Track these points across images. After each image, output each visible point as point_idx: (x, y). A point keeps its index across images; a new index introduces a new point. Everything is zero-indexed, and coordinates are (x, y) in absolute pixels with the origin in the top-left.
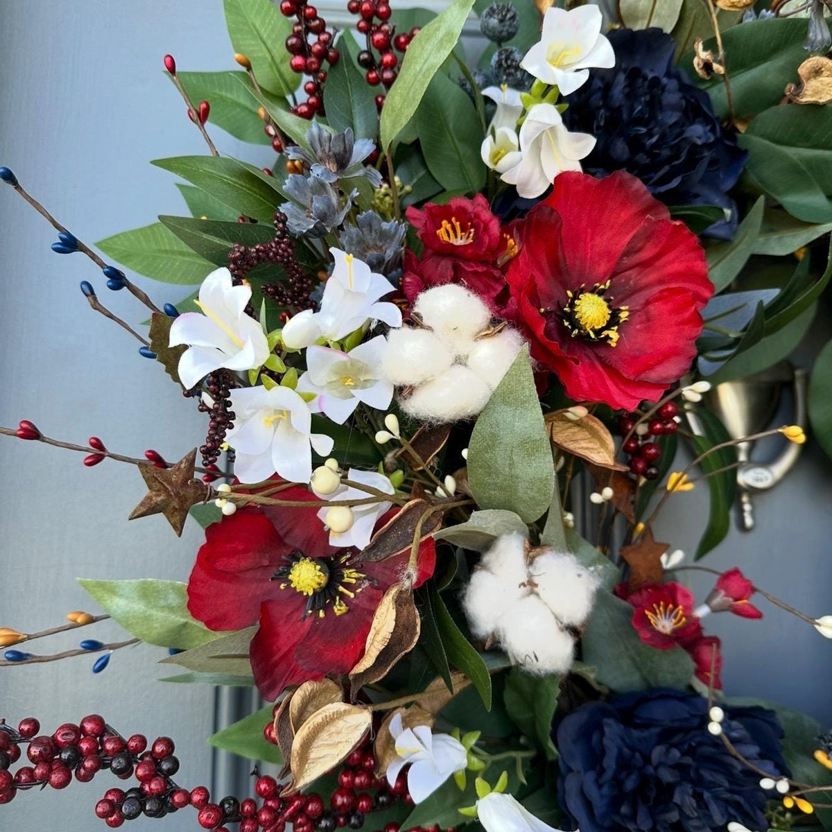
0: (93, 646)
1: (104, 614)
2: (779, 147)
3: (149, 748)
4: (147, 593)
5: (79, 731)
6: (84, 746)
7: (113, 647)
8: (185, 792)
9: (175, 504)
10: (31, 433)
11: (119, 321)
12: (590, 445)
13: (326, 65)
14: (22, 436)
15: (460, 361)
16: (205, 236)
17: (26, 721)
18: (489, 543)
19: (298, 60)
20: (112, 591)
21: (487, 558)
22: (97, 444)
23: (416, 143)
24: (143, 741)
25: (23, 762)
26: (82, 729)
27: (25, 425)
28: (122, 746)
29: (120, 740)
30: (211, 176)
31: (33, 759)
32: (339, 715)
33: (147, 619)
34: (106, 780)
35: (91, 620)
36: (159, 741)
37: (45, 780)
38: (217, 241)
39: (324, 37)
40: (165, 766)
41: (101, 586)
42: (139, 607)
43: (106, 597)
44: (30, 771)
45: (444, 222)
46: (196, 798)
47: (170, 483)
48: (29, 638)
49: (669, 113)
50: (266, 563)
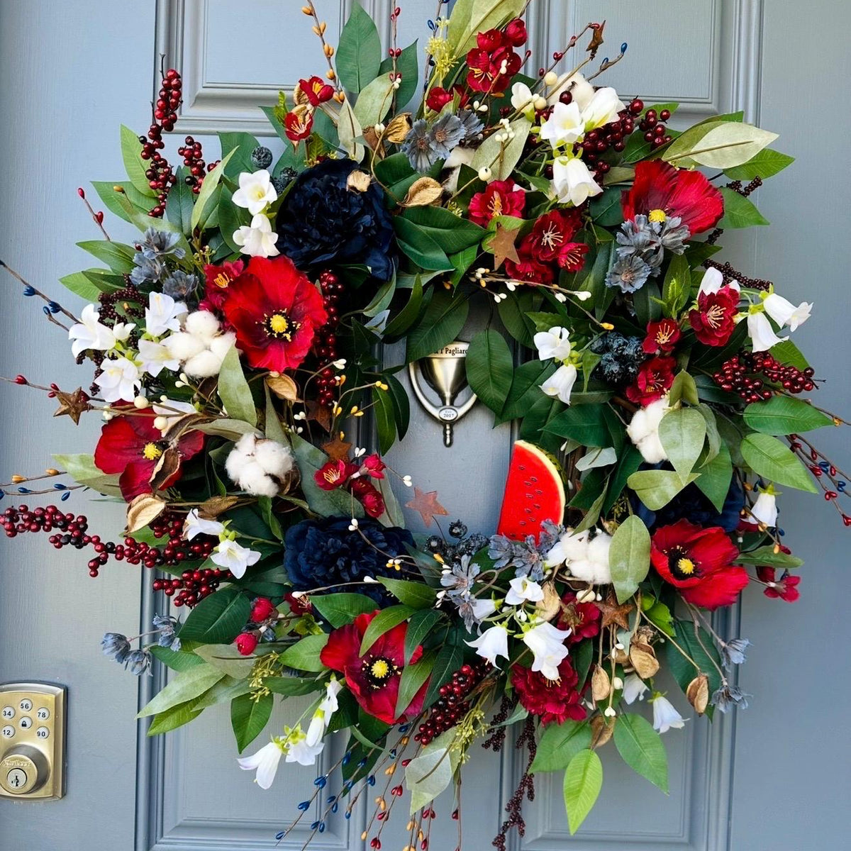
0: (61, 487)
1: (64, 471)
2: (416, 226)
3: (75, 520)
4: (83, 460)
5: (45, 511)
6: (47, 517)
7: (70, 488)
8: (89, 537)
9: (73, 410)
10: (23, 381)
11: (63, 326)
12: (287, 390)
13: (169, 184)
14: (17, 383)
15: (208, 349)
16: (104, 282)
17: (22, 506)
18: (239, 436)
19: (153, 183)
20: (67, 460)
21: (236, 444)
22: (55, 387)
23: (218, 228)
24: (72, 516)
25: (21, 522)
26: (47, 511)
27: (20, 378)
28: (63, 517)
29: (62, 515)
30: (104, 252)
31: (24, 520)
32: (150, 504)
33: (85, 473)
34: (56, 531)
35: (57, 473)
36: (80, 517)
37: (29, 528)
38: (109, 284)
39: (166, 170)
40: (81, 526)
41: (61, 457)
42: (80, 467)
43: (65, 463)
44: (22, 525)
45: (219, 275)
46: (94, 539)
47: (70, 401)
48: (28, 480)
49: (355, 208)
50: (135, 446)
